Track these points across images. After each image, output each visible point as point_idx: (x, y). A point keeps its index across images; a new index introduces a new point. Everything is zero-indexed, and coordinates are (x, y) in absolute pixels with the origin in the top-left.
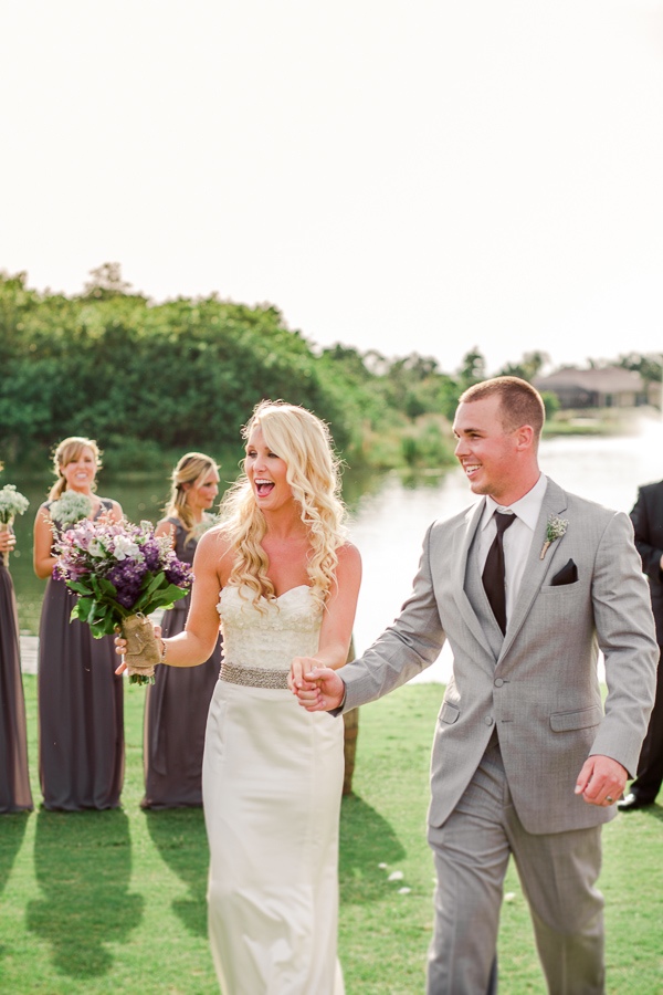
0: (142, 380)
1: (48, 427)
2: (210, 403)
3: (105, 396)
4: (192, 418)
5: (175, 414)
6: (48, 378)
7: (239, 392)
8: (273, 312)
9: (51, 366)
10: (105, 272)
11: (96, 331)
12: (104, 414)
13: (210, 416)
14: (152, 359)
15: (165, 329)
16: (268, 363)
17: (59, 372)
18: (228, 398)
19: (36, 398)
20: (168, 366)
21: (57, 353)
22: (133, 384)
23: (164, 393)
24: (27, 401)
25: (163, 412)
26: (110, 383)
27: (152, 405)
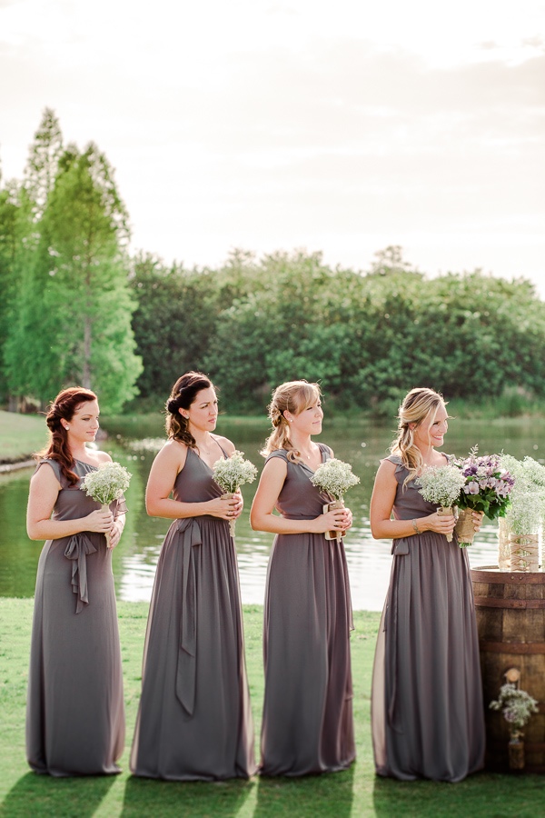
0: (416, 342)
1: (337, 381)
2: (474, 361)
3: (385, 356)
4: (458, 374)
5: (443, 371)
6: (337, 340)
7: (498, 353)
8: (528, 286)
9: (340, 330)
10: (389, 254)
11: (378, 302)
12: (384, 370)
13: (472, 373)
14: (424, 325)
15: (436, 300)
16: (522, 329)
17: (347, 335)
18: (488, 358)
19: (328, 356)
20: (439, 330)
21: (345, 319)
22: (408, 345)
23: (435, 353)
24: (320, 359)
25: (433, 370)
26: (390, 344)
27: (423, 362)
